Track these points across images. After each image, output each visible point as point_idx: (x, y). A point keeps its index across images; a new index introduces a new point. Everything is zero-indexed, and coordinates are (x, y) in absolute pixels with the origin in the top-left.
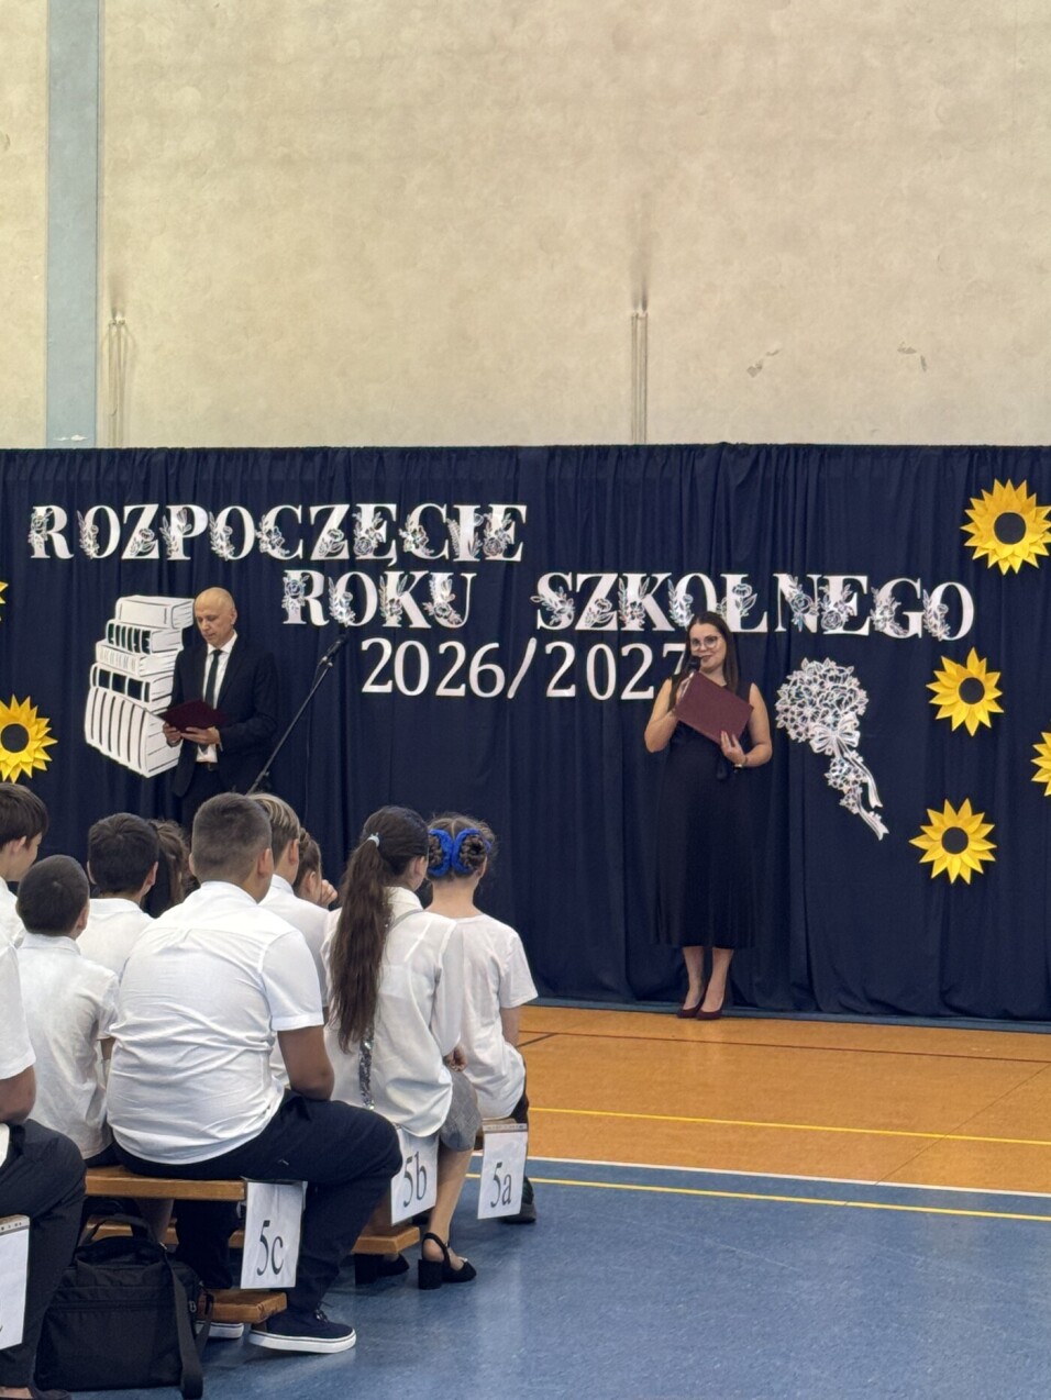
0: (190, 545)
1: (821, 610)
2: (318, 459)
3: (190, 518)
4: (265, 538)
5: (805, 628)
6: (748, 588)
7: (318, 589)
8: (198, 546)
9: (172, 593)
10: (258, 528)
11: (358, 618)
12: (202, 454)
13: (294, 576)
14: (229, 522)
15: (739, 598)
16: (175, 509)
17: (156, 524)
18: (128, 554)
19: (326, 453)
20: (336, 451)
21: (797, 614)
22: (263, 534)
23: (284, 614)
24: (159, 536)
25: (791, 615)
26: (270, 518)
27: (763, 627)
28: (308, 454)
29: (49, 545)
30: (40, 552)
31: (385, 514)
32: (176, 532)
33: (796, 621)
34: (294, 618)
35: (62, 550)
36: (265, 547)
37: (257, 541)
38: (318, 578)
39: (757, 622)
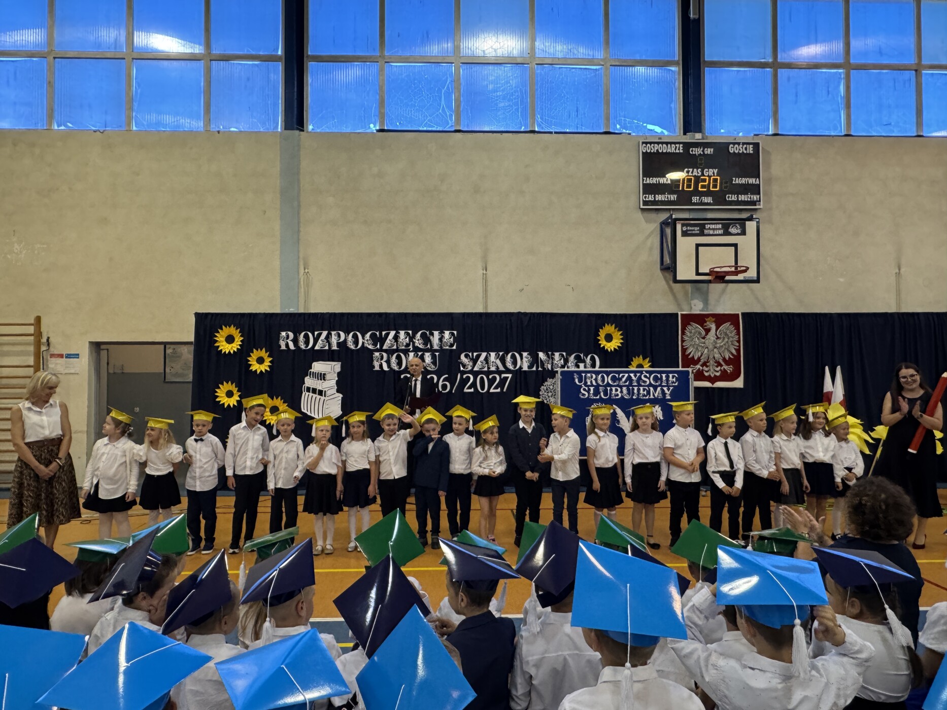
0: (339, 344)
1: (552, 363)
2: (384, 316)
3: (339, 336)
4: (366, 342)
5: (548, 369)
6: (529, 357)
7: (385, 358)
8: (342, 345)
9: (333, 360)
10: (363, 339)
11: (400, 367)
12: (342, 314)
13: (377, 354)
14: (353, 337)
15: (527, 360)
16: (333, 333)
17: (328, 337)
18: (317, 348)
19: (387, 314)
20: (390, 314)
21: (546, 364)
22: (365, 340)
23: (374, 367)
24: (328, 342)
25: (544, 365)
26: (368, 336)
27: (534, 369)
28: (380, 315)
29: (287, 345)
30: (283, 347)
31: (408, 334)
32: (334, 340)
33: (545, 367)
34: (377, 368)
35: (292, 346)
36: (366, 345)
37: (363, 343)
38: (385, 355)
39: (533, 367)
